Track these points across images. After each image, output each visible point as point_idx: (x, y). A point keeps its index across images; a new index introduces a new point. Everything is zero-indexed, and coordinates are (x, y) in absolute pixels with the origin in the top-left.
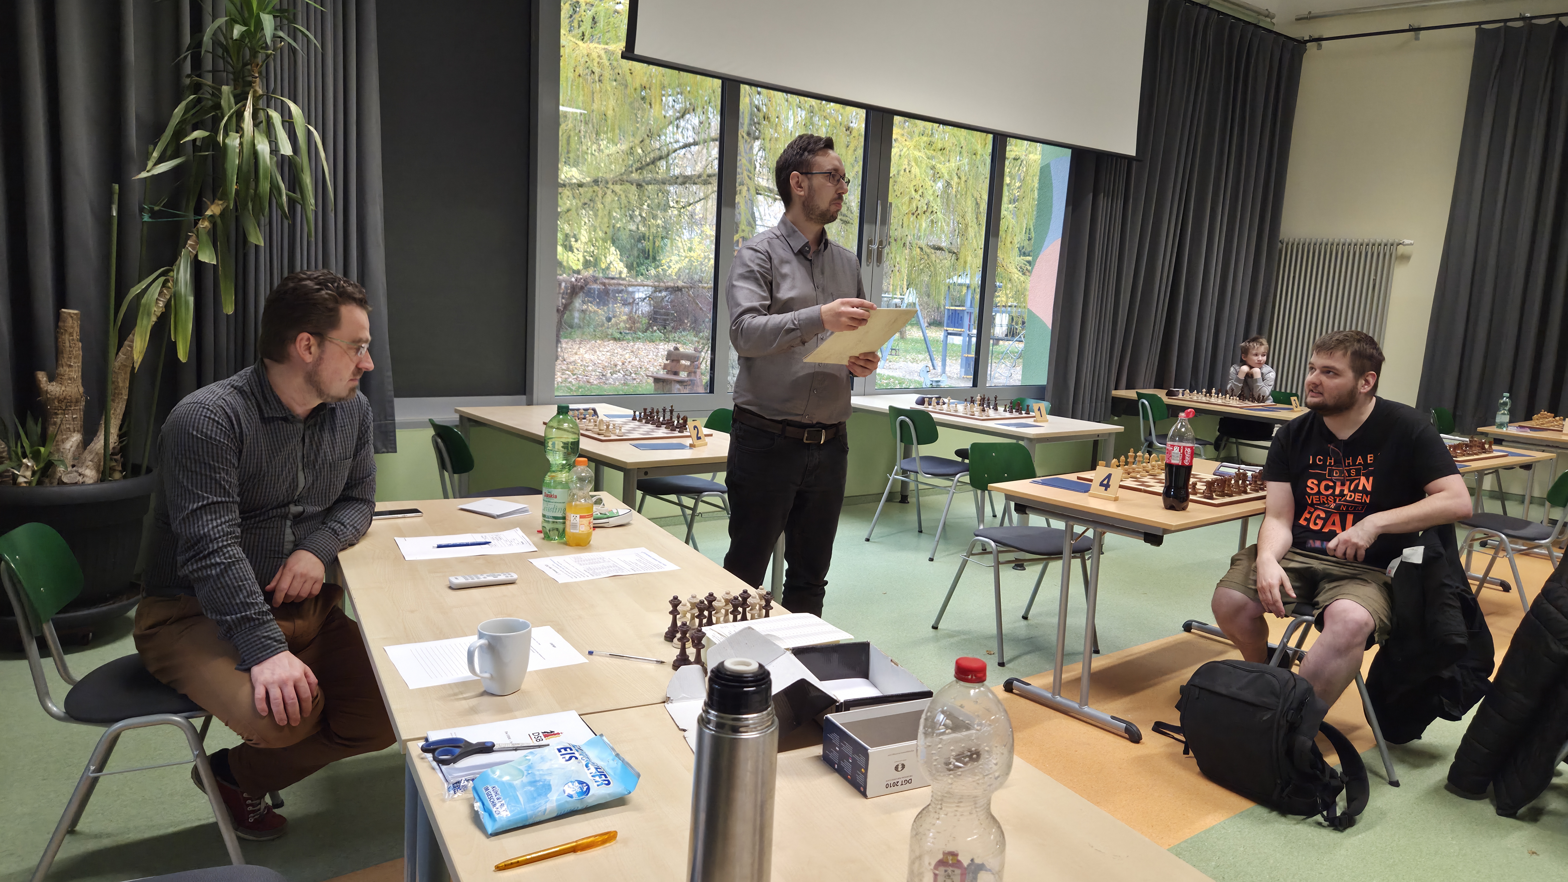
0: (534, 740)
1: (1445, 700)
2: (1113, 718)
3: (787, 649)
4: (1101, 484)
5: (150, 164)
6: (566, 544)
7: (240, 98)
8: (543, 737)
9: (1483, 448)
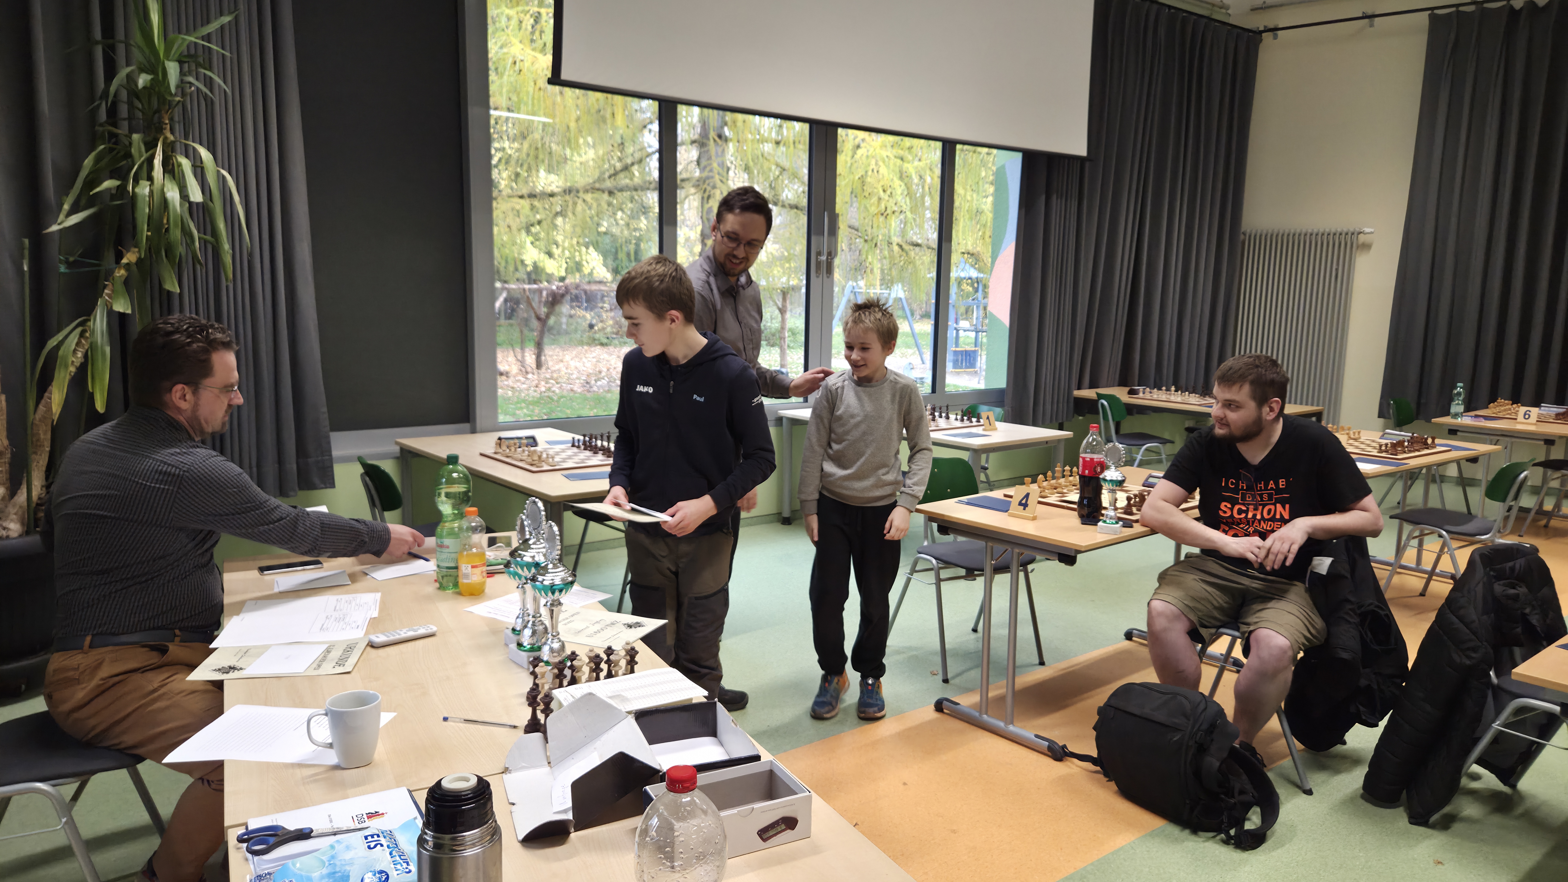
0: (356, 822)
1: (1362, 708)
2: (1037, 736)
3: (629, 713)
4: (1020, 504)
5: (62, 217)
6: (460, 594)
7: (151, 146)
8: (366, 819)
9: (1426, 443)
